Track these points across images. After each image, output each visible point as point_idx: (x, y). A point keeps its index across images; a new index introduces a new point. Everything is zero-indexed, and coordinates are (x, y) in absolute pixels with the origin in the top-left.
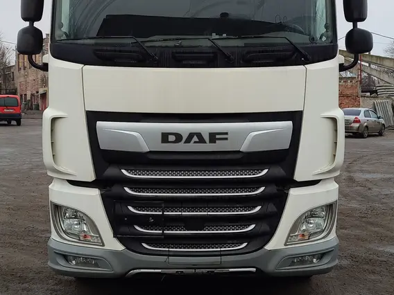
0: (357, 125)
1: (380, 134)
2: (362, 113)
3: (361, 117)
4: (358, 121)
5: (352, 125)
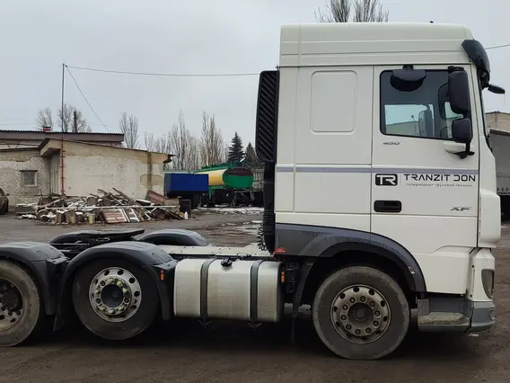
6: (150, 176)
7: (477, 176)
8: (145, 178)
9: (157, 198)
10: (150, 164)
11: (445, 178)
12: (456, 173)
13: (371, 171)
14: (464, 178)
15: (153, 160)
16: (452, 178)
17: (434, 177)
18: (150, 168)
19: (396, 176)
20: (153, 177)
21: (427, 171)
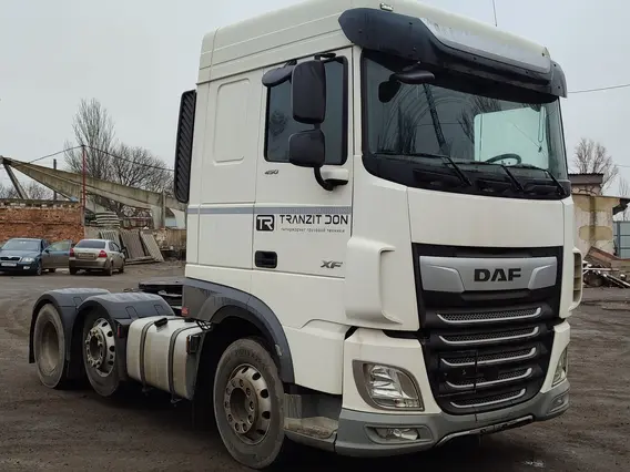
0: (104, 260)
1: (121, 271)
2: (107, 246)
3: (107, 250)
4: (104, 255)
5: (98, 259)
6: (593, 228)
7: (350, 216)
8: (587, 231)
9: (603, 257)
10: (593, 212)
11: (316, 218)
12: (328, 211)
13: (253, 210)
14: (336, 220)
15: (598, 206)
16: (324, 219)
17: (307, 218)
18: (594, 217)
19: (273, 217)
20: (597, 230)
21: (300, 209)
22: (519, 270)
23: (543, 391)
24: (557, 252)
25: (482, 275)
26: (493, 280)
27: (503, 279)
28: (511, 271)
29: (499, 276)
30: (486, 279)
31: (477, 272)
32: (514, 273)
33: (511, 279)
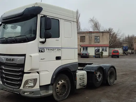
22: (14, 59)
23: (20, 88)
24: (24, 55)
25: (7, 60)
26: (9, 61)
27: (11, 61)
28: (12, 59)
29: (10, 60)
30: (8, 60)
31: (7, 59)
32: (13, 60)
33: (12, 61)
